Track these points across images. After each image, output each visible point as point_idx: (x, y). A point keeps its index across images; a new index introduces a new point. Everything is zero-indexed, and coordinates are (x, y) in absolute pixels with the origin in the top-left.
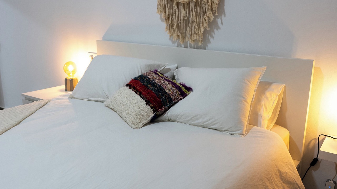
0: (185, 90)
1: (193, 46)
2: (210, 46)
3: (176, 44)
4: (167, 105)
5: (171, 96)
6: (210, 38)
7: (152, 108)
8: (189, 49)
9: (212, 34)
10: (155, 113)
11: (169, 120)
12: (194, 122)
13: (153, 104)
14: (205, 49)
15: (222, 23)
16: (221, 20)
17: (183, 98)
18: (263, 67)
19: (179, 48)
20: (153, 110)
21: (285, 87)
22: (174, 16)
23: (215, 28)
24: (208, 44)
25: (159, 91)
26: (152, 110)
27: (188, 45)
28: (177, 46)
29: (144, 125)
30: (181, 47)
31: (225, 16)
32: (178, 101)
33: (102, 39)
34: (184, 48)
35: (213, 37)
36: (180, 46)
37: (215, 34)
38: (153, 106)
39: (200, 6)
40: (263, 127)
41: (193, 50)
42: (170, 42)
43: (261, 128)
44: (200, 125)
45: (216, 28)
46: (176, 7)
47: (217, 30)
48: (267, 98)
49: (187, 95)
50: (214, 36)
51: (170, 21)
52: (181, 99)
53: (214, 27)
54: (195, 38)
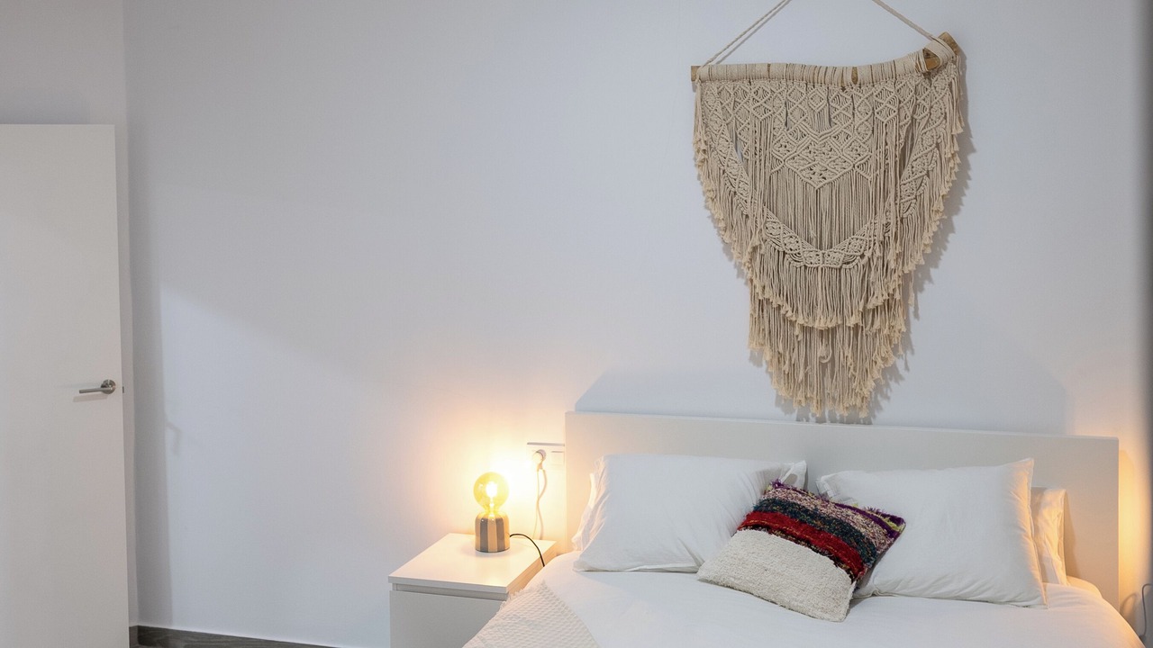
0: (892, 524)
1: (838, 418)
2: (880, 416)
3: (794, 416)
4: (869, 560)
5: (873, 541)
6: (879, 398)
7: (848, 572)
8: (827, 426)
9: (885, 390)
10: (855, 582)
11: (873, 595)
12: (938, 592)
13: (848, 564)
14: (870, 423)
15: (907, 368)
16: (904, 362)
17: (894, 541)
18: (1027, 459)
19: (804, 424)
20: (851, 577)
21: (1066, 494)
22: (795, 355)
23: (891, 379)
24: (876, 413)
25: (847, 533)
26: (848, 576)
27: (827, 417)
28: (798, 420)
29: (848, 612)
30: (808, 421)
31: (913, 353)
32: (886, 549)
33: (573, 410)
34: (818, 425)
35: (888, 398)
36: (804, 420)
37: (891, 391)
38: (848, 567)
39: (862, 335)
40: (1062, 584)
41: (838, 426)
42: (779, 411)
43: (1057, 585)
44: (953, 595)
45: (893, 379)
46: (800, 338)
47: (897, 381)
48: (1046, 521)
49: (898, 534)
50: (889, 394)
51: (786, 368)
52: (890, 545)
53: (888, 376)
54: (852, 402)
